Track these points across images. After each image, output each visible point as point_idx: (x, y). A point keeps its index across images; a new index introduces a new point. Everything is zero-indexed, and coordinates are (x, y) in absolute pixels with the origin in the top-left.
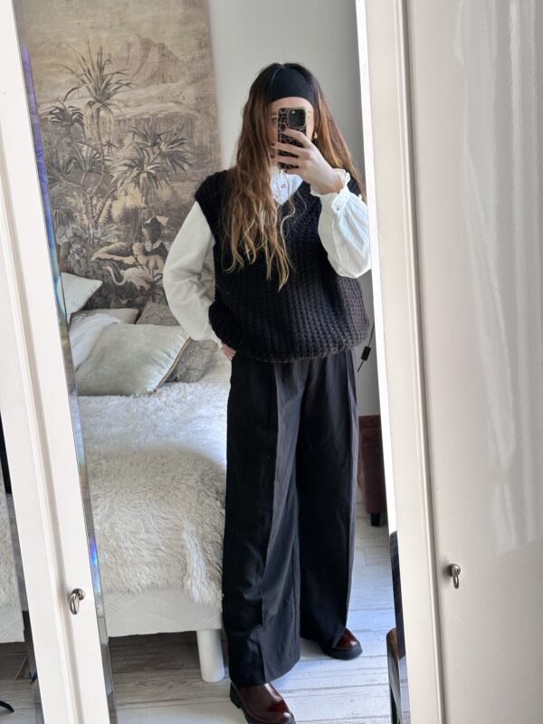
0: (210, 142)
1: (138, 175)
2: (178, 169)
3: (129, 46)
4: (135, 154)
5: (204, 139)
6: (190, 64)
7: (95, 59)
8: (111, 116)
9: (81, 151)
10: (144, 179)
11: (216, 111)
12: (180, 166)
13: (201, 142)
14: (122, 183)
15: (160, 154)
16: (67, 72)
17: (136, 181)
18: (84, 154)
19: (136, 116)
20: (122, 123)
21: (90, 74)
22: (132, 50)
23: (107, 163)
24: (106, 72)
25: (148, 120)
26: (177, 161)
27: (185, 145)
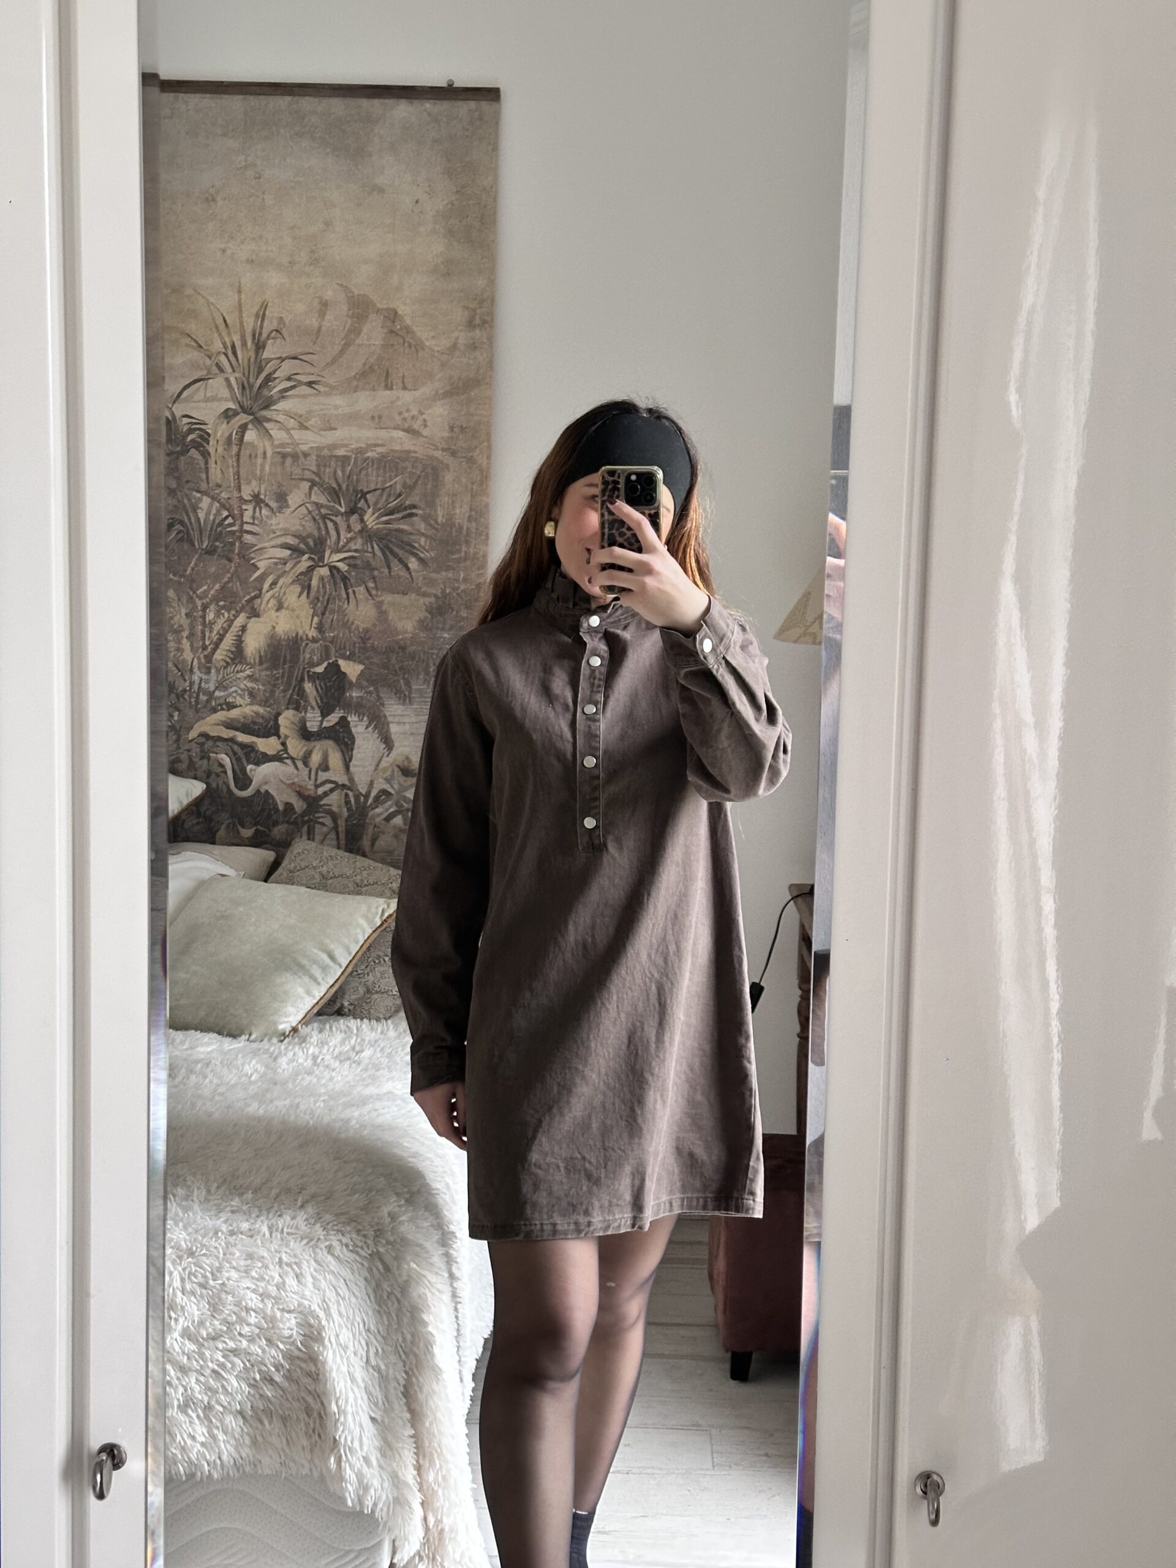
0: (470, 519)
1: (311, 569)
2: (397, 567)
3: (325, 305)
4: (310, 527)
5: (458, 511)
6: (444, 358)
7: (250, 323)
8: (267, 444)
9: (195, 509)
10: (322, 579)
11: (489, 457)
12: (401, 561)
13: (450, 519)
14: (274, 583)
15: (361, 532)
16: (187, 345)
17: (304, 581)
18: (202, 515)
19: (318, 448)
20: (289, 461)
21: (235, 353)
22: (329, 316)
23: (248, 538)
24: (266, 354)
25: (345, 460)
26: (396, 549)
27: (415, 519)
